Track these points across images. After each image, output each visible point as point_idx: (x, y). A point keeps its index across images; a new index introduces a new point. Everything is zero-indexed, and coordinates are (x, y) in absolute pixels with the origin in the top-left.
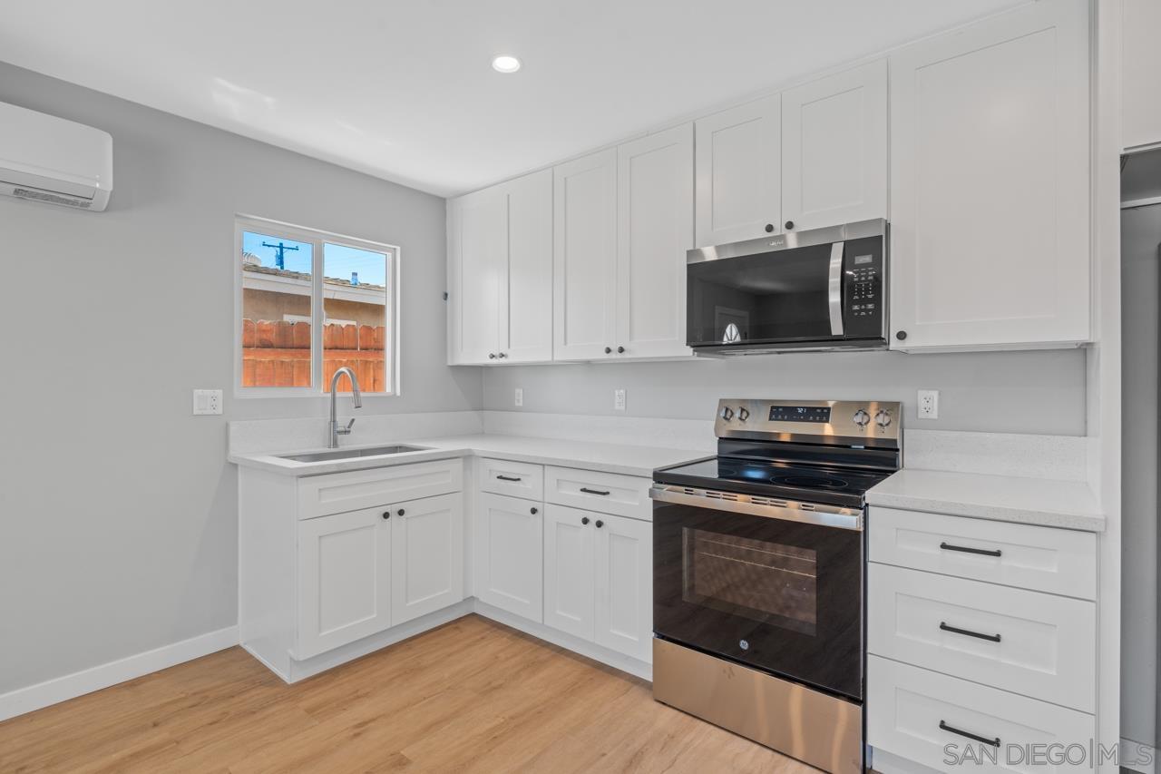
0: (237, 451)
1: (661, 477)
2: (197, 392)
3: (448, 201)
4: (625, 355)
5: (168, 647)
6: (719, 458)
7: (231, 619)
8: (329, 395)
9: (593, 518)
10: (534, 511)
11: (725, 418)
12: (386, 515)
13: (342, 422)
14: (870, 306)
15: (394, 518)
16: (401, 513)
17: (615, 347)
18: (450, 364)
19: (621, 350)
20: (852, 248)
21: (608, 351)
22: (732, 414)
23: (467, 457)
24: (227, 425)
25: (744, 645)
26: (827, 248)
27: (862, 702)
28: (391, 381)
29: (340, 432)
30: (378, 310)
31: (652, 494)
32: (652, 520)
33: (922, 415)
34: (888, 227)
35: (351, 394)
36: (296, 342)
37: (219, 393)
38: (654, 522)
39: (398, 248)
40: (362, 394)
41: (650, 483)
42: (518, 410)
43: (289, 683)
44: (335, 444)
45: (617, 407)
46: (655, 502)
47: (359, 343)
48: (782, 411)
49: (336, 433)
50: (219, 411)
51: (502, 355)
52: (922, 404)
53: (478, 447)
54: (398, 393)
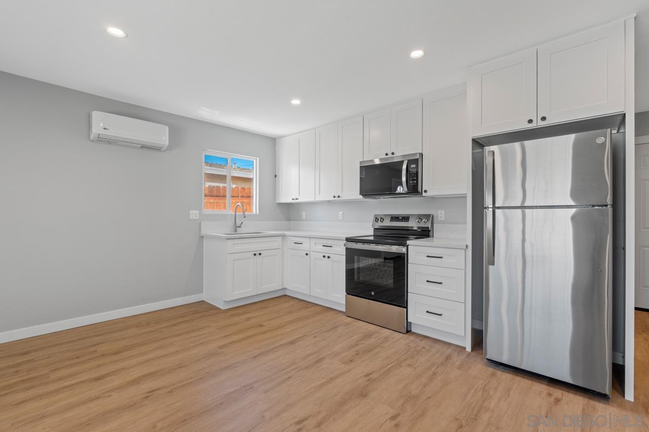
0: (204, 232)
1: (348, 240)
2: (191, 212)
3: (277, 140)
4: (340, 198)
5: (182, 298)
6: (374, 236)
7: (201, 291)
8: (234, 213)
9: (327, 256)
10: (307, 254)
11: (375, 221)
12: (255, 255)
13: (238, 223)
14: (415, 182)
15: (257, 255)
16: (260, 254)
17: (336, 196)
18: (277, 202)
19: (339, 197)
20: (410, 162)
21: (334, 197)
22: (378, 220)
23: (284, 236)
24: (200, 223)
25: (373, 293)
26: (402, 162)
27: (406, 308)
28: (255, 209)
29: (238, 227)
30: (249, 180)
31: (345, 245)
32: (345, 254)
33: (440, 219)
34: (421, 155)
35: (242, 213)
36: (215, 194)
37: (197, 212)
38: (346, 255)
39: (258, 159)
40: (246, 213)
41: (345, 242)
42: (303, 220)
43: (223, 309)
44: (236, 231)
45: (340, 218)
46: (346, 248)
47: (240, 195)
48: (395, 218)
49: (236, 227)
50: (198, 218)
51: (297, 199)
52: (439, 214)
53: (287, 233)
54: (258, 213)
